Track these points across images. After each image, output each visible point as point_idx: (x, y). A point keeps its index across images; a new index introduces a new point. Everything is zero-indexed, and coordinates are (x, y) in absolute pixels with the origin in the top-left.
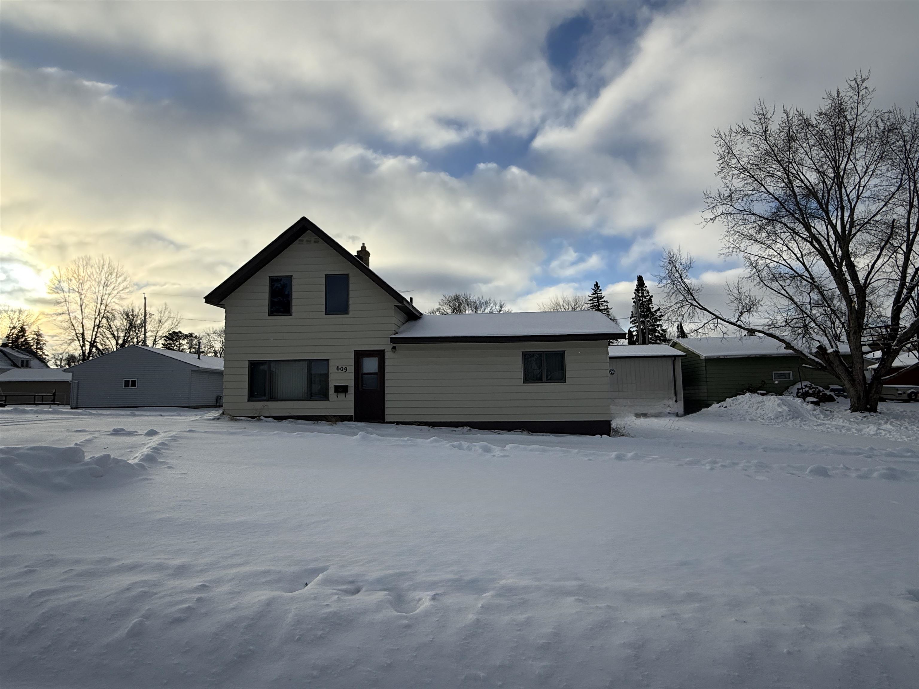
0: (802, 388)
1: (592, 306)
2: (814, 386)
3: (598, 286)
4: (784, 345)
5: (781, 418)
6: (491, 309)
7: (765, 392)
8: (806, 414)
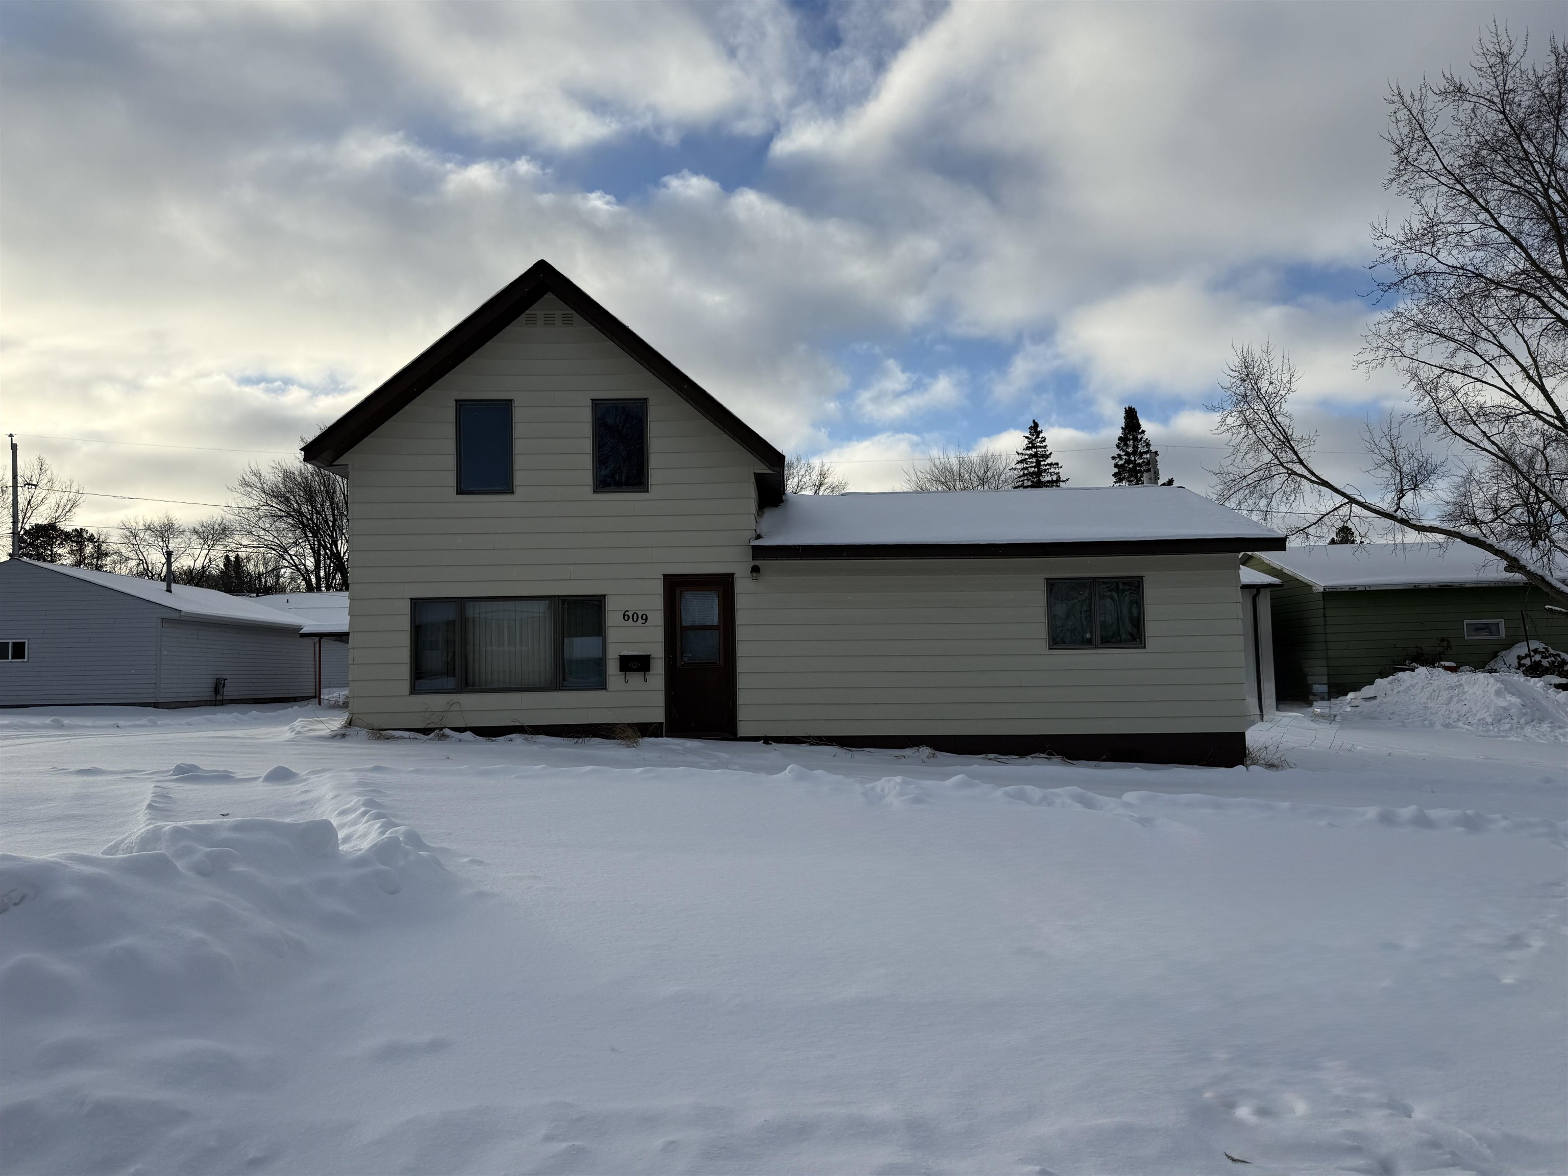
0: (1528, 656)
1: (1024, 475)
2: (1552, 651)
3: (1039, 429)
4: (1504, 563)
5: (1507, 720)
6: (800, 481)
7: (1453, 664)
8: (1559, 713)
